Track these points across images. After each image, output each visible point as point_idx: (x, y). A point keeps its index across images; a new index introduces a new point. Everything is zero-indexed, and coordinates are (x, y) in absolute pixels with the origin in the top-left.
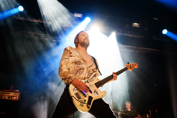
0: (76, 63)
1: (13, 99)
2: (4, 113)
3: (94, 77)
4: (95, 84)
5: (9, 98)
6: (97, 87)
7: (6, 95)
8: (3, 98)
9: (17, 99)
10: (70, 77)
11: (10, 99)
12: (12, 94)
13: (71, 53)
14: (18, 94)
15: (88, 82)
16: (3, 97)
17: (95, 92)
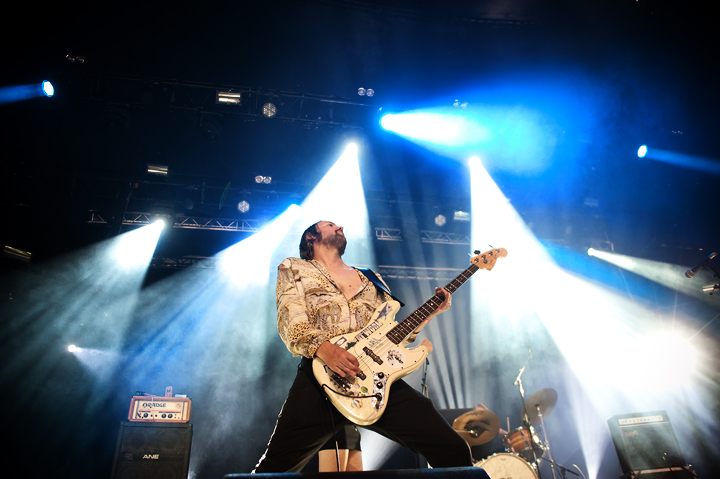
0: (313, 292)
1: (173, 418)
2: (156, 457)
3: (380, 316)
4: (387, 335)
5: (164, 416)
6: (393, 341)
7: (157, 408)
8: (149, 417)
9: (184, 419)
10: (313, 338)
11: (167, 418)
12: (170, 406)
13: (295, 273)
14: (186, 404)
15: (366, 336)
16: (150, 414)
17: (390, 357)
